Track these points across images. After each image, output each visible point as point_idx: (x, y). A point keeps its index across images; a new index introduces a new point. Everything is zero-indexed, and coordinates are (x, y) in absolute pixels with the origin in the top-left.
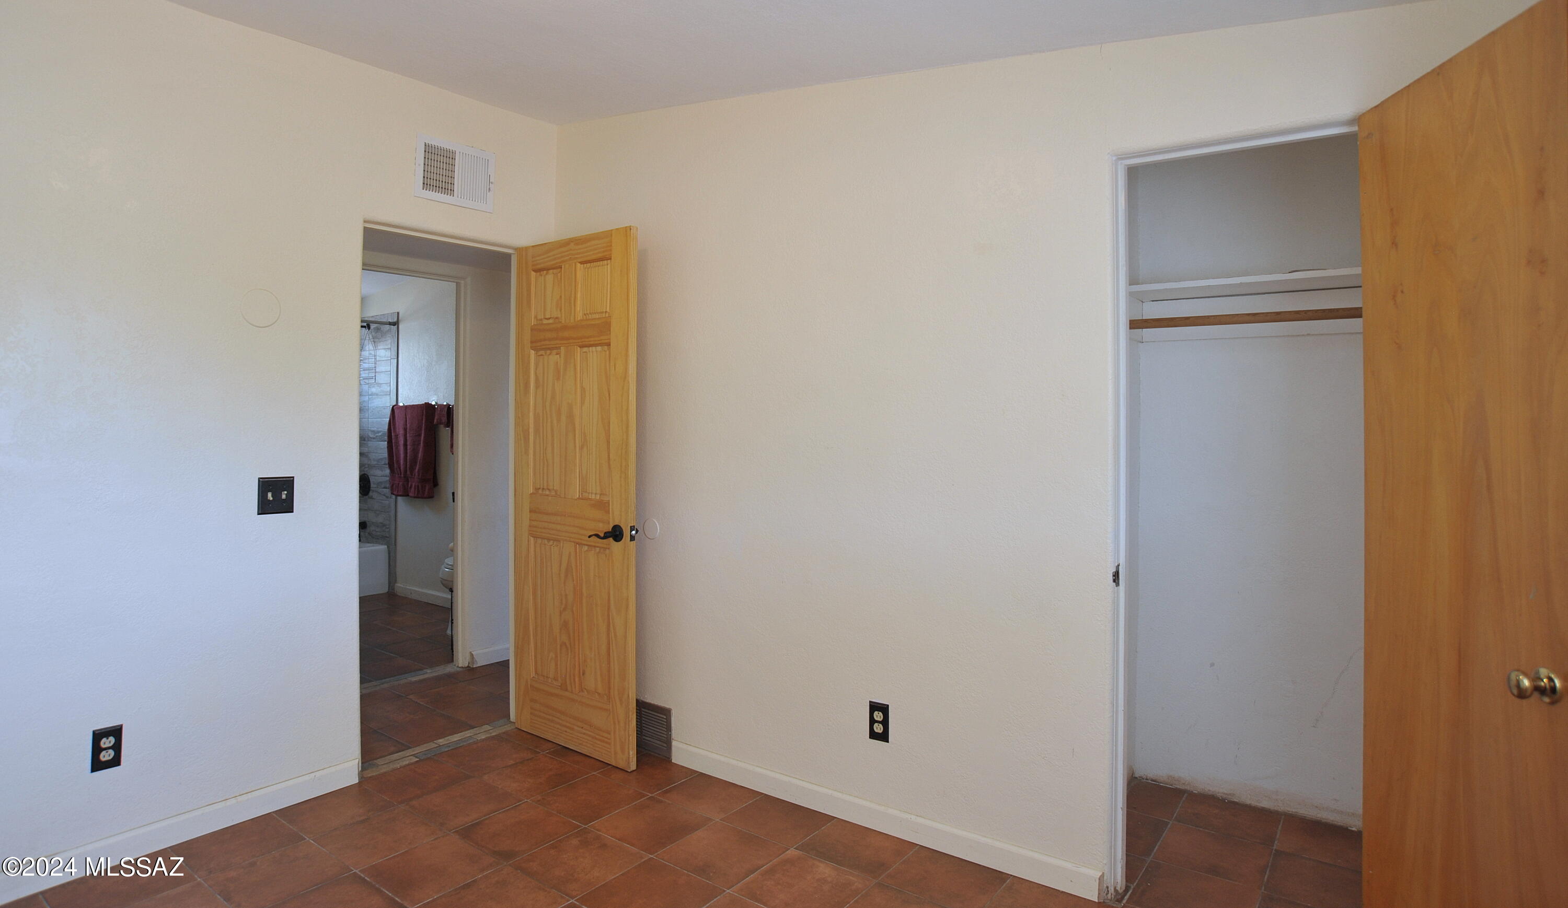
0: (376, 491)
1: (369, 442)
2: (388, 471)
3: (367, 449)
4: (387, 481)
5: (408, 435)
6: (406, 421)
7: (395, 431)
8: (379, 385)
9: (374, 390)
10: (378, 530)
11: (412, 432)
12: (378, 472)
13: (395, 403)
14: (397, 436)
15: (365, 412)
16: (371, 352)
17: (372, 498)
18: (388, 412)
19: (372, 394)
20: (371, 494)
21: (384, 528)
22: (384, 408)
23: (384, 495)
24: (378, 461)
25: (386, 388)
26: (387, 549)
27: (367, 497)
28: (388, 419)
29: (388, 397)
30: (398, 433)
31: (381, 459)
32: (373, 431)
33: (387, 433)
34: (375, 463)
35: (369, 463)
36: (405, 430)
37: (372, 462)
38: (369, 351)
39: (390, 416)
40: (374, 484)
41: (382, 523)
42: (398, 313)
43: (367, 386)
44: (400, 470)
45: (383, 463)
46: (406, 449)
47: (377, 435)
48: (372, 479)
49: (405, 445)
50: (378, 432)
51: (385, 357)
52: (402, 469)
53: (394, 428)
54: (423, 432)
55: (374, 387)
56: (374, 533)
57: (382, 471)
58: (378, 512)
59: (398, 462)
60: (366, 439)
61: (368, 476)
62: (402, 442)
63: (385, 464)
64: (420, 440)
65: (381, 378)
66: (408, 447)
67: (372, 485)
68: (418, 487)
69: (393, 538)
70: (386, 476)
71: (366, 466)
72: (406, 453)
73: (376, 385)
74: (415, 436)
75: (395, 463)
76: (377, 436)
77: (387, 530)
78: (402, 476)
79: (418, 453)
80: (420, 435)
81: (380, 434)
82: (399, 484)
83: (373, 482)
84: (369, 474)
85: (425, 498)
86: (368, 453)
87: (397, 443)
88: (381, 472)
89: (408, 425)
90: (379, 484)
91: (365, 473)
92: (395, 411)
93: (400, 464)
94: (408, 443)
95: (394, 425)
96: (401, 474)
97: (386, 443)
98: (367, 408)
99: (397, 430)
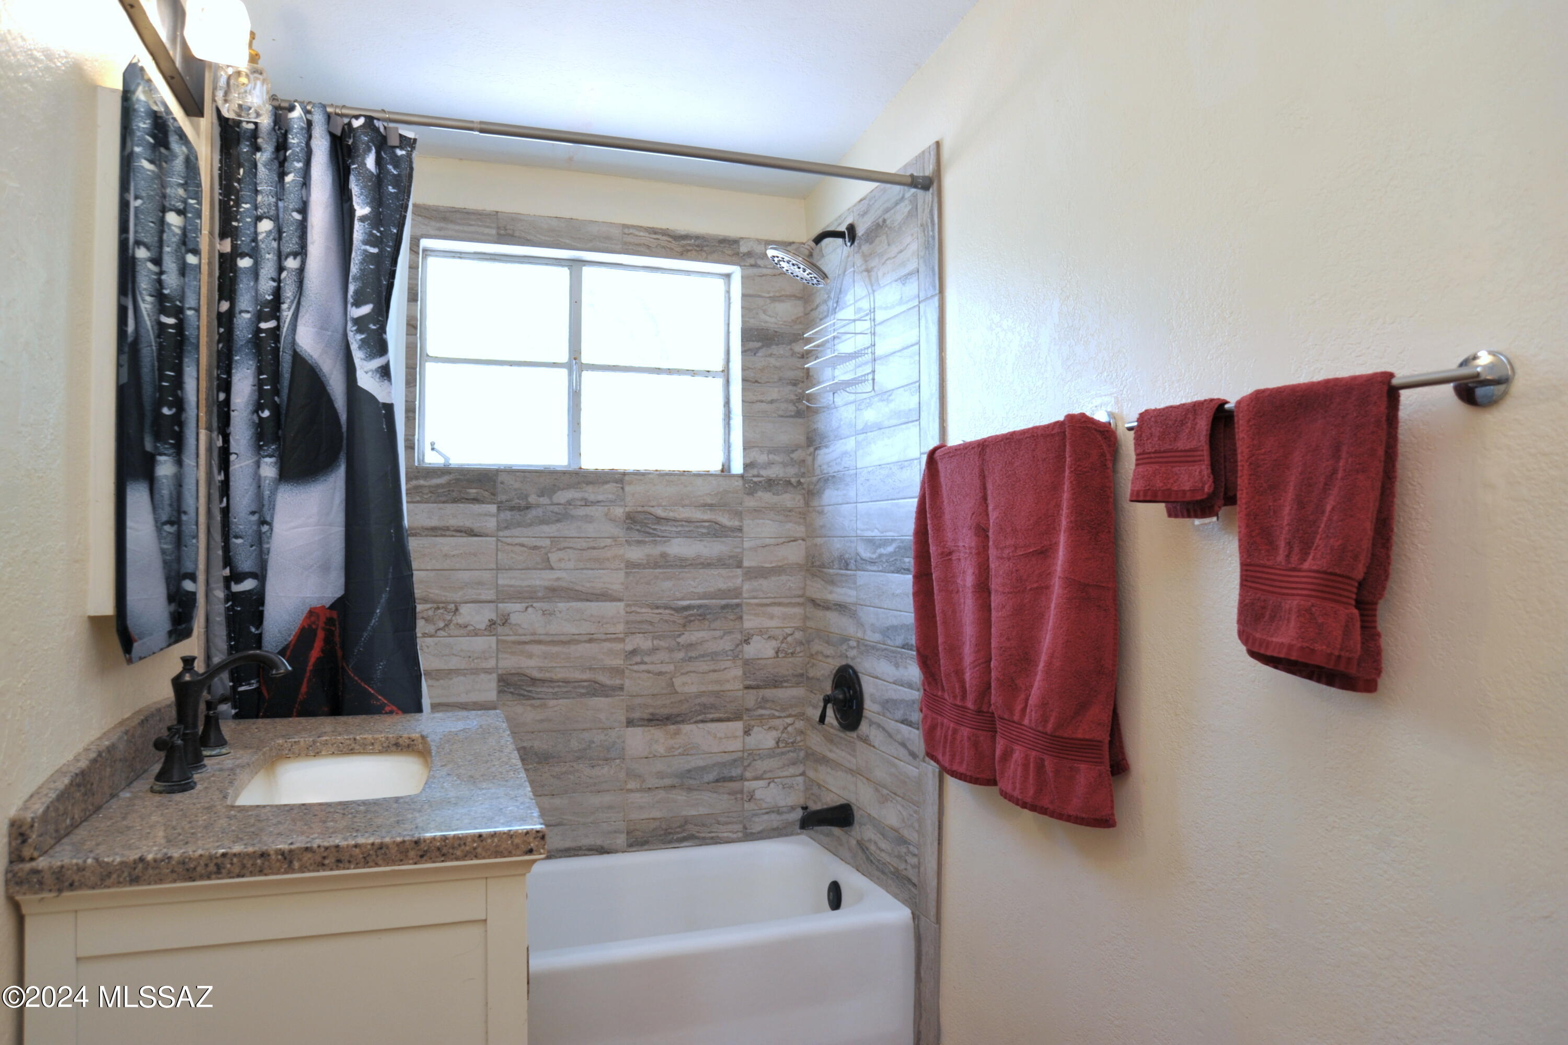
0: (879, 726)
1: (859, 573)
2: (914, 672)
3: (853, 593)
4: (914, 702)
5: (992, 552)
6: (985, 498)
7: (940, 540)
8: (886, 395)
9: (870, 415)
10: (884, 845)
11: (1010, 542)
12: (884, 668)
13: (933, 443)
14: (947, 555)
15: (847, 485)
16: (859, 304)
17: (865, 740)
18: (915, 476)
19: (866, 430)
20: (864, 727)
21: (903, 850)
22: (902, 465)
23: (903, 745)
24: (888, 631)
25: (906, 401)
26: (911, 921)
27: (854, 734)
28: (916, 500)
29: (913, 429)
30: (950, 544)
31: (894, 628)
32: (870, 541)
33: (912, 546)
34: (877, 637)
35: (860, 635)
36: (982, 532)
37: (869, 633)
38: (856, 301)
39: (923, 488)
40: (874, 701)
41: (896, 831)
42: (938, 144)
43: (852, 408)
44: (962, 682)
45: (899, 641)
46: (984, 607)
47: (882, 551)
48: (869, 687)
49: (983, 589)
50: (885, 542)
51: (901, 302)
52: (968, 676)
53: (939, 529)
54: (1062, 539)
55: (870, 405)
56: (872, 848)
57: (897, 666)
58: (885, 792)
59: (954, 651)
60: (852, 566)
61: (855, 673)
62: (967, 578)
63: (905, 646)
64: (1050, 574)
65: (888, 376)
66: (995, 600)
67: (868, 704)
68: (1040, 768)
69: (933, 896)
70: (910, 686)
71: (853, 643)
72: (984, 623)
73: (876, 399)
74: (1026, 555)
75: (941, 655)
76: (881, 556)
77: (914, 861)
78: (970, 704)
79: (1039, 618)
80: (1045, 553)
81: (890, 549)
82: (955, 732)
83: (872, 695)
84: (859, 668)
85: (1068, 818)
86: (855, 604)
87: (949, 580)
88: (893, 668)
89: (993, 516)
90: (888, 705)
91: (851, 663)
92: (941, 466)
93: (961, 659)
94: (995, 583)
95: (938, 515)
96: (964, 697)
97: (909, 578)
98: (852, 472)
99: (949, 535)
